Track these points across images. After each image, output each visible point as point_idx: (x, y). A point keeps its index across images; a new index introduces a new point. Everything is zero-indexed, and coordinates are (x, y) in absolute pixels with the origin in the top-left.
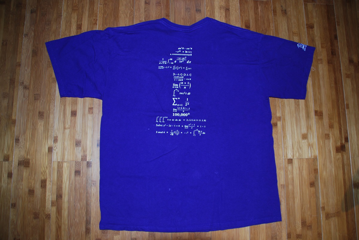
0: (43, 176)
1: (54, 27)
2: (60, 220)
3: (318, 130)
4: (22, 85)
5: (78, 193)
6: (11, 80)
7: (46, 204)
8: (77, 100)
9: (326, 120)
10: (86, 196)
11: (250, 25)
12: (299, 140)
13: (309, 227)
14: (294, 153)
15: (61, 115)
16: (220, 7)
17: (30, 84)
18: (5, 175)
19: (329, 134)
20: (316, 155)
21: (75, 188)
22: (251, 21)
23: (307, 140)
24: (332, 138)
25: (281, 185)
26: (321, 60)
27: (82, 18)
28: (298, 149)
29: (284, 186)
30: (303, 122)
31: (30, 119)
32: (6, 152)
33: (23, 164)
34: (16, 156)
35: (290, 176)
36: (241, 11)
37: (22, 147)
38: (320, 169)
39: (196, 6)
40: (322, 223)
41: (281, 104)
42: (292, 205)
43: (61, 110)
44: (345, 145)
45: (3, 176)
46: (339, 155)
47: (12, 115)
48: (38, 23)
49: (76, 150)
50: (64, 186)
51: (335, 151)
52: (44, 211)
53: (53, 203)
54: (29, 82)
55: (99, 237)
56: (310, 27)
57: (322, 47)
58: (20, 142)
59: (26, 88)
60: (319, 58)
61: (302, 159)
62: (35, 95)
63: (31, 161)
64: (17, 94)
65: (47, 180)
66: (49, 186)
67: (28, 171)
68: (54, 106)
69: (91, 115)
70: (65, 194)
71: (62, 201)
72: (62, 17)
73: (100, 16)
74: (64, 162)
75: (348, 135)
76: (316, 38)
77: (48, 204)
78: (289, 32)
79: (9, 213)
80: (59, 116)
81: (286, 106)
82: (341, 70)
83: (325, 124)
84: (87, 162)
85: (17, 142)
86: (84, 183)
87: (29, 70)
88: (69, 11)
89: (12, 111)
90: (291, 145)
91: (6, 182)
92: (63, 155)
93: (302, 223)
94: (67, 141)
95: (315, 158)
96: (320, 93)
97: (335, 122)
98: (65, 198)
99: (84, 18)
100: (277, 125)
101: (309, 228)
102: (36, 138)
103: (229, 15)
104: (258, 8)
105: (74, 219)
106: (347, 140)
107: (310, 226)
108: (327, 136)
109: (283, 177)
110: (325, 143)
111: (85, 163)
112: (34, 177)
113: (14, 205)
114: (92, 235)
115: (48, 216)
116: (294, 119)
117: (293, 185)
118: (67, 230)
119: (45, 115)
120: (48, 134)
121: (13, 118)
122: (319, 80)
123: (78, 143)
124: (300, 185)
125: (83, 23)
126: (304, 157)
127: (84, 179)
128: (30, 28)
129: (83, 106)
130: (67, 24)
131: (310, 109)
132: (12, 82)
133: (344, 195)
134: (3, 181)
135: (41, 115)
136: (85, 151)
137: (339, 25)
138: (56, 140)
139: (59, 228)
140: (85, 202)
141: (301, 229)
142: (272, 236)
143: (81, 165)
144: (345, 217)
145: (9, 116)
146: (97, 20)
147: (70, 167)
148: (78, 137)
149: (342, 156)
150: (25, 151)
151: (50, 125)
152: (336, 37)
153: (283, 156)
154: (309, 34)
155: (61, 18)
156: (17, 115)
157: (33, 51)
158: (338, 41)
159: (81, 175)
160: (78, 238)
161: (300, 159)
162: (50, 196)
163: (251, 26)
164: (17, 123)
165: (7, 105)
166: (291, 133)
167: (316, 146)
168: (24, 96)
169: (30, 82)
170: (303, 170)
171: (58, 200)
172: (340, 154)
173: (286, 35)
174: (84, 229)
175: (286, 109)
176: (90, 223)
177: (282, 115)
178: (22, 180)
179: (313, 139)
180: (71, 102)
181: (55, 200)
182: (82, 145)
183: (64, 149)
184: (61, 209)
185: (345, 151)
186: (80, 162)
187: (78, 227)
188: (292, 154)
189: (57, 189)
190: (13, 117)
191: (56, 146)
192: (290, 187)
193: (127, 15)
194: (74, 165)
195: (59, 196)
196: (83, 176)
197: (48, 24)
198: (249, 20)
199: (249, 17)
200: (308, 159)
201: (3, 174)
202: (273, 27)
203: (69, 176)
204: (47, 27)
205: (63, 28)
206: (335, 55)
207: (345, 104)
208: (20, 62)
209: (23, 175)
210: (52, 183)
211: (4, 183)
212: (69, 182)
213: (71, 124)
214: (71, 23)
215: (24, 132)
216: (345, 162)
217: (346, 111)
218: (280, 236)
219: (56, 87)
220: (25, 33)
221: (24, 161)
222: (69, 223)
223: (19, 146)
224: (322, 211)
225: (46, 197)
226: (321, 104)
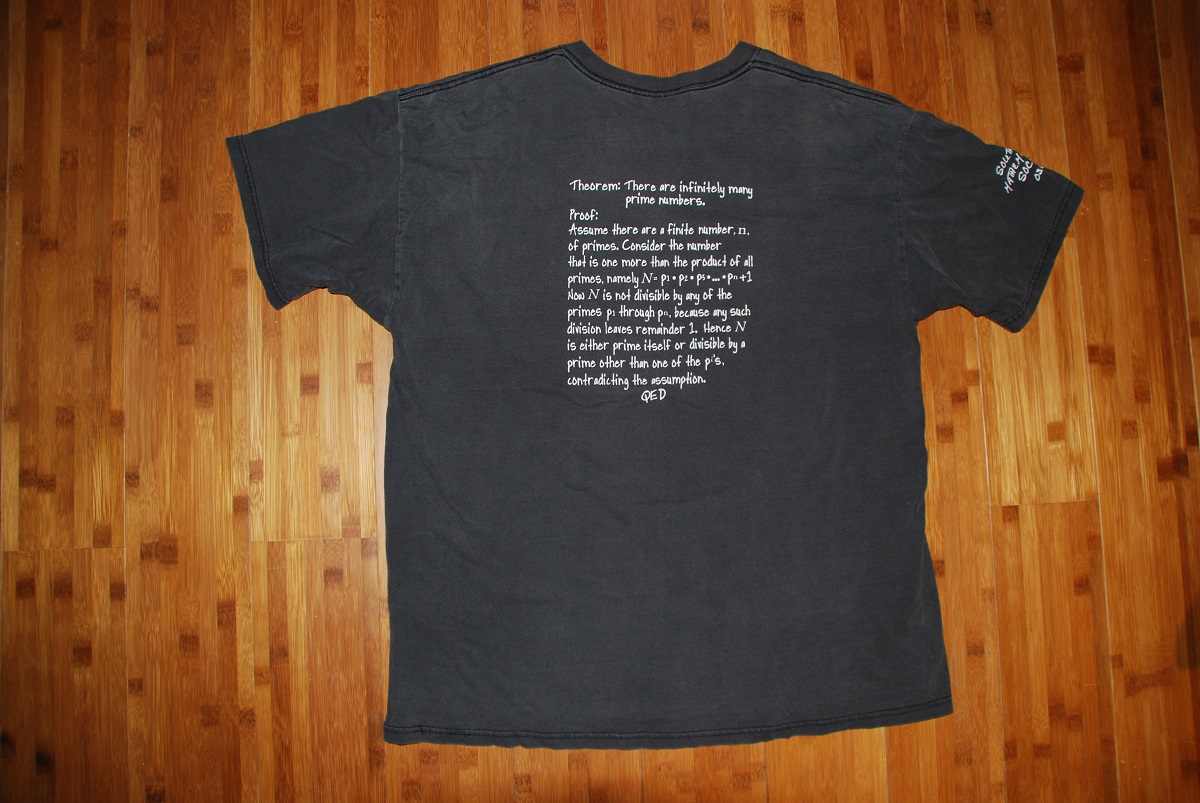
0: (224, 589)
1: (227, 100)
2: (286, 726)
3: (1098, 408)
4: (134, 299)
5: (339, 639)
6: (97, 281)
7: (240, 679)
8: (318, 340)
9: (1124, 377)
10: (365, 648)
11: (872, 70)
12: (1037, 443)
13: (1075, 721)
14: (1023, 489)
15: (268, 390)
16: (773, 11)
17: (160, 292)
18: (101, 592)
19: (1136, 423)
20: (1094, 490)
21: (327, 626)
22: (876, 54)
23: (1064, 444)
24: (1143, 435)
25: (984, 591)
26: (1108, 176)
27: (317, 66)
28: (1034, 473)
29: (993, 593)
30: (1052, 386)
31: (168, 408)
32: (99, 519)
33: (156, 556)
34: (134, 527)
35: (1010, 562)
36: (841, 20)
37: (149, 498)
38: (1106, 537)
39: (692, 9)
40: (1115, 708)
41: (979, 330)
42: (1018, 652)
43: (269, 374)
44: (1186, 456)
45: (98, 596)
46: (1168, 489)
47: (109, 399)
48: (172, 85)
49: (323, 503)
50: (291, 620)
51: (1154, 475)
52: (233, 700)
53: (261, 675)
54: (157, 287)
55: (413, 776)
56: (1071, 66)
57: (1111, 134)
58: (141, 484)
59: (149, 306)
60: (1100, 171)
61: (1050, 504)
62: (179, 327)
63: (180, 544)
64: (122, 326)
65: (237, 602)
66: (243, 622)
67: (173, 576)
68: (245, 362)
69: (367, 388)
70: (296, 645)
71: (288, 668)
72: (251, 64)
73: (377, 55)
74: (289, 542)
75: (1196, 422)
76: (1091, 104)
77: (246, 679)
78: (1000, 88)
79: (126, 711)
80: (263, 394)
81: (996, 336)
82: (1173, 208)
83: (1122, 389)
84: (363, 540)
85: (132, 485)
86: (356, 607)
87: (155, 246)
88: (274, 42)
89: (110, 384)
90: (1013, 460)
91: (105, 614)
92: (284, 522)
93: (1050, 708)
94: (295, 473)
95: (1091, 502)
96: (1104, 287)
97: (1154, 382)
98: (299, 658)
99: (324, 63)
100: (967, 397)
101: (1072, 723)
102: (192, 469)
103: (803, 36)
104: (897, 10)
105: (331, 724)
106: (1191, 436)
107: (1075, 716)
108: (1129, 429)
109: (988, 566)
110: (1121, 449)
111: (355, 542)
112: (195, 594)
113: (138, 686)
114: (391, 769)
115: (248, 717)
116: (1022, 377)
117: (1021, 589)
118: (310, 756)
119: (216, 392)
120: (230, 456)
121: (115, 406)
122: (1101, 243)
123: (329, 481)
124: (1042, 589)
125: (321, 82)
126: (1053, 500)
127: (356, 595)
128: (149, 105)
129: (339, 358)
130: (268, 87)
131: (1074, 344)
132: (103, 288)
133: (1183, 615)
134: (96, 611)
135: (204, 393)
136: (352, 506)
137: (1166, 55)
138: (256, 473)
139: (283, 752)
140: (362, 668)
141: (1048, 727)
142: (956, 753)
143: (342, 552)
144: (1187, 686)
145: (101, 402)
146: (367, 69)
147: (308, 557)
148: (324, 460)
149: (1179, 491)
150: (161, 513)
151: (235, 427)
152: (1157, 99)
153: (987, 498)
154: (1066, 89)
155: (249, 68)
156: (125, 393)
157: (163, 182)
158: (1163, 111)
159: (346, 583)
160: (346, 780)
161: (1044, 508)
163: (876, 73)
164: (127, 422)
165: (91, 365)
166: (1012, 422)
167: (1092, 461)
168: (144, 335)
169: (160, 286)
170: (1051, 540)
171: (277, 664)
172: (1171, 486)
173: (992, 98)
174: (364, 754)
175: (995, 348)
177: (984, 365)
178: (157, 606)
179: (1085, 434)
180: (298, 346)
181: (267, 664)
182: (341, 485)
183: (284, 501)
184: (288, 693)
185: (1188, 475)
186: (340, 540)
187: (344, 746)
188: (1016, 491)
189: (270, 629)
190: (114, 402)
191: (258, 493)
192: (1013, 595)
193: (464, 51)
194: (320, 552)
195: (280, 652)
196: (350, 585)
197: (207, 91)
198: (868, 52)
199: (868, 40)
200: (1069, 503)
201: (96, 590)
202: (948, 72)
203: (307, 592)
204: (203, 101)
205: (257, 100)
206: (1155, 157)
207: (1185, 321)
208: (124, 221)
209: (159, 591)
210: (254, 610)
211: (99, 616)
212: (309, 607)
213: (301, 418)
214: (281, 84)
215: (152, 450)
216: (1188, 513)
217: (1189, 345)
218: (982, 751)
219: (246, 300)
220: (131, 122)
221: (158, 544)
222: (316, 736)
223: (142, 497)
224: (1114, 667)
225: (236, 654)
226: (1107, 327)
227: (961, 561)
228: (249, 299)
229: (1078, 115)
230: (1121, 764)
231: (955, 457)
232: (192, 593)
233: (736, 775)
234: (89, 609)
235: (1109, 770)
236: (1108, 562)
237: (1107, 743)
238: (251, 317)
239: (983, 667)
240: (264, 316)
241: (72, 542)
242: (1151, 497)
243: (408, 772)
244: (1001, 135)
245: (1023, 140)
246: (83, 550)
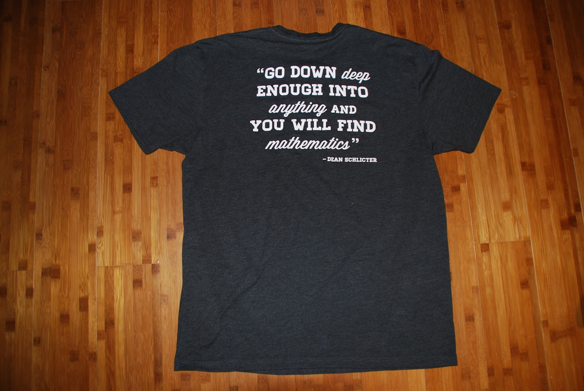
0: (83, 291)
1: (90, 52)
2: (112, 361)
3: (528, 194)
4: (43, 148)
5: (140, 316)
6: (25, 140)
7: (90, 336)
8: (131, 166)
9: (541, 177)
10: (153, 320)
11: (405, 30)
12: (497, 212)
13: (524, 356)
14: (491, 235)
15: (106, 191)
16: (356, 4)
17: (55, 145)
18: (21, 293)
19: (548, 200)
20: (528, 235)
21: (134, 308)
22: (407, 23)
23: (511, 212)
24: (552, 206)
25: (473, 288)
26: (526, 79)
27: (134, 35)
28: (496, 227)
29: (478, 289)
30: (503, 182)
31: (58, 201)
32: (21, 256)
33: (49, 274)
34: (40, 260)
35: (486, 273)
36: (389, 7)
37: (47, 246)
38: (535, 259)
39: (316, 4)
40: (546, 349)
42: (492, 320)
43: (107, 182)
44: (575, 217)
45: (19, 295)
46: (567, 235)
47: (29, 197)
48: (64, 47)
49: (133, 247)
50: (116, 306)
51: (559, 227)
52: (86, 348)
53: (100, 334)
54: (54, 142)
55: (177, 387)
56: (505, 26)
57: (527, 58)
58: (43, 239)
59: (49, 151)
60: (522, 76)
61: (505, 242)
62: (64, 161)
63: (62, 268)
64: (36, 162)
65: (90, 297)
66: (92, 307)
67: (57, 285)
68: (96, 177)
69: (155, 189)
70: (119, 319)
71: (114, 330)
72: (102, 35)
73: (162, 29)
74: (116, 266)
75: (579, 199)
76: (516, 44)
77: (93, 336)
78: (470, 37)
79: (31, 354)
80: (104, 192)
82: (560, 93)
83: (540, 184)
84: (152, 265)
85: (39, 239)
86: (148, 300)
87: (53, 122)
88: (113, 25)
89: (29, 190)
90: (485, 222)
91: (23, 304)
92: (113, 256)
93: (511, 349)
94: (119, 232)
95: (527, 241)
96: (528, 134)
97: (556, 180)
98: (120, 326)
99: (137, 33)
100: (460, 189)
102: (68, 230)
103: (371, 15)
104: (417, 2)
105: (136, 359)
106: (578, 208)
107: (524, 353)
108: (544, 204)
109: (474, 274)
110: (541, 214)
111: (149, 267)
112: (68, 294)
113: (38, 341)
114: (166, 384)
115: (93, 356)
116: (488, 178)
117: (492, 287)
118: (125, 377)
119: (81, 192)
120: (87, 224)
121: (31, 200)
122: (525, 111)
123: (136, 236)
124: (503, 286)
125: (136, 43)
126: (507, 240)
127: (149, 293)
128: (52, 56)
129: (142, 175)
130: (110, 46)
131: (514, 161)
132: (28, 142)
133: (579, 300)
134: (18, 303)
135: (75, 193)
136: (148, 248)
137: (552, 20)
138: (100, 233)
139: (111, 375)
140: (152, 330)
141: (510, 359)
142: (462, 373)
143: (142, 271)
145: (25, 198)
146: (158, 36)
147: (125, 274)
148: (136, 226)
149: (573, 235)
150: (52, 252)
151: (90, 209)
152: (549, 41)
153: (472, 240)
154: (503, 37)
155: (101, 37)
156: (36, 195)
157: (58, 91)
158: (552, 47)
159: (144, 287)
160: (143, 389)
161: (502, 244)
162: (95, 323)
163: (407, 31)
164: (37, 206)
165: (20, 180)
166: (483, 200)
167: (527, 221)
168: (47, 165)
169: (56, 141)
170: (507, 260)
171: (108, 329)
172: (568, 232)
173: (466, 42)
174: (152, 375)
175: (473, 163)
176: (161, 364)
177: (468, 172)
178: (49, 299)
179: (522, 209)
180: (122, 169)
181: (104, 329)
182: (142, 237)
183: (113, 246)
184: (114, 344)
185: (577, 227)
186: (141, 265)
187: (142, 371)
188: (487, 236)
189: (105, 311)
191: (101, 242)
192: (488, 291)
193: (205, 27)
194: (131, 271)
195: (110, 323)
196: (146, 288)
197: (81, 48)
198: (403, 22)
199: (403, 16)
200: (515, 242)
201: (19, 292)
202: (443, 30)
203: (124, 289)
204: (79, 53)
205: (104, 53)
206: (550, 69)
207: (570, 149)
208: (39, 111)
209: (50, 291)
210: (97, 302)
211: (20, 306)
212: (125, 300)
213: (123, 204)
214: (116, 44)
215: (49, 222)
216: (577, 245)
217: (573, 160)
218: (476, 372)
219: (97, 147)
220: (44, 64)
221: (50, 268)
222: (128, 366)
223: (43, 245)
224: (543, 327)
225: (88, 324)
226: (531, 151)
227: (460, 272)
228: (98, 147)
229: (509, 49)
230: (550, 379)
231: (455, 219)
232: (67, 292)
233: (345, 386)
234: (15, 301)
235: (544, 382)
236: (537, 271)
237: (542, 368)
238: (99, 155)
239: (474, 328)
240: (105, 155)
241: (8, 268)
242: (558, 238)
243: (175, 385)
244: (471, 60)
245: (482, 62)
246: (13, 272)
